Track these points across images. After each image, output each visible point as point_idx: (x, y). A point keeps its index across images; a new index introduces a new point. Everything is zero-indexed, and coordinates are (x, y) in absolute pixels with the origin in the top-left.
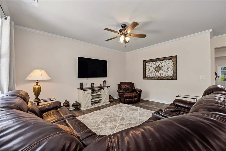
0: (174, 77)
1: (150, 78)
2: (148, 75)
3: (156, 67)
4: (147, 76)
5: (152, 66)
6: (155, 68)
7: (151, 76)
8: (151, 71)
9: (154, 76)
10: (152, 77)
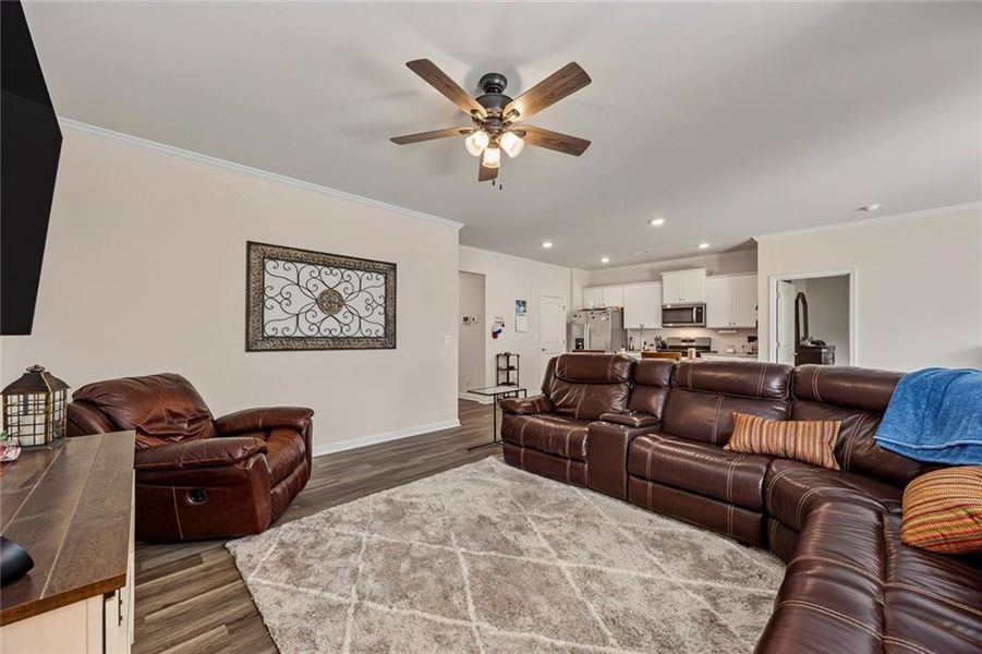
0: (388, 340)
1: (288, 344)
2: (280, 326)
3: (323, 294)
4: (269, 331)
5: (302, 283)
6: (317, 294)
7: (298, 334)
8: (293, 309)
9: (310, 334)
10: (301, 338)
